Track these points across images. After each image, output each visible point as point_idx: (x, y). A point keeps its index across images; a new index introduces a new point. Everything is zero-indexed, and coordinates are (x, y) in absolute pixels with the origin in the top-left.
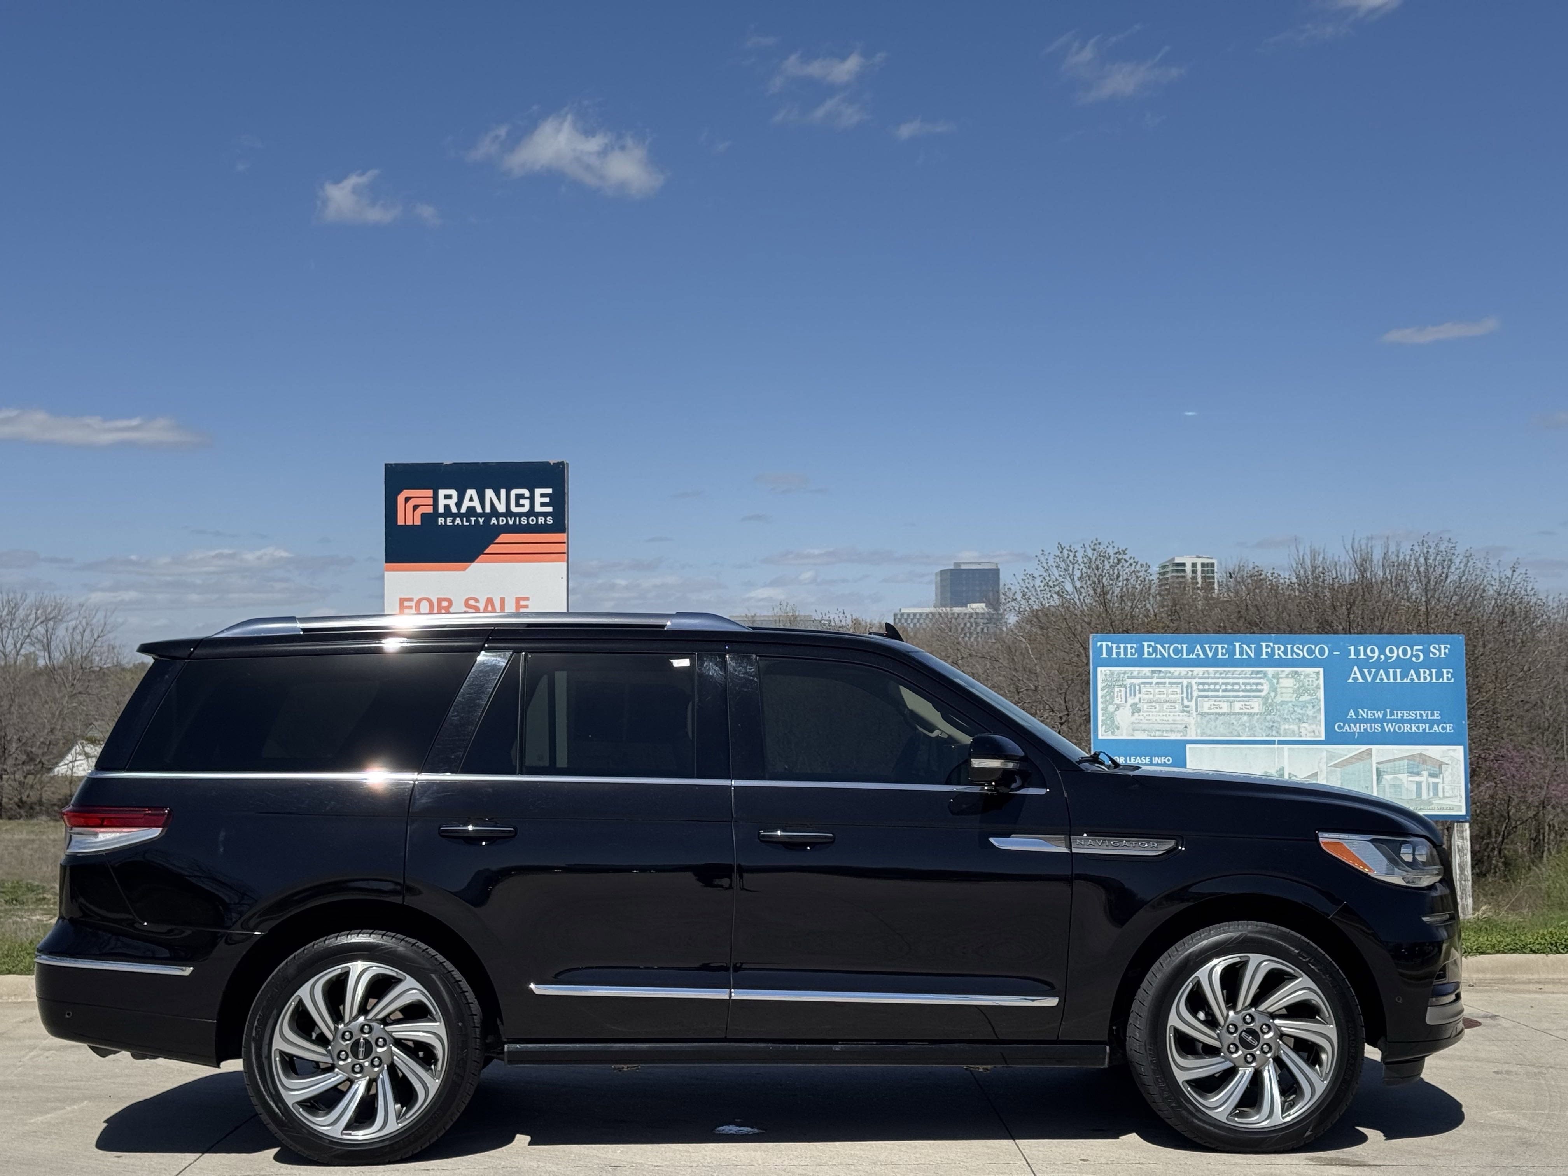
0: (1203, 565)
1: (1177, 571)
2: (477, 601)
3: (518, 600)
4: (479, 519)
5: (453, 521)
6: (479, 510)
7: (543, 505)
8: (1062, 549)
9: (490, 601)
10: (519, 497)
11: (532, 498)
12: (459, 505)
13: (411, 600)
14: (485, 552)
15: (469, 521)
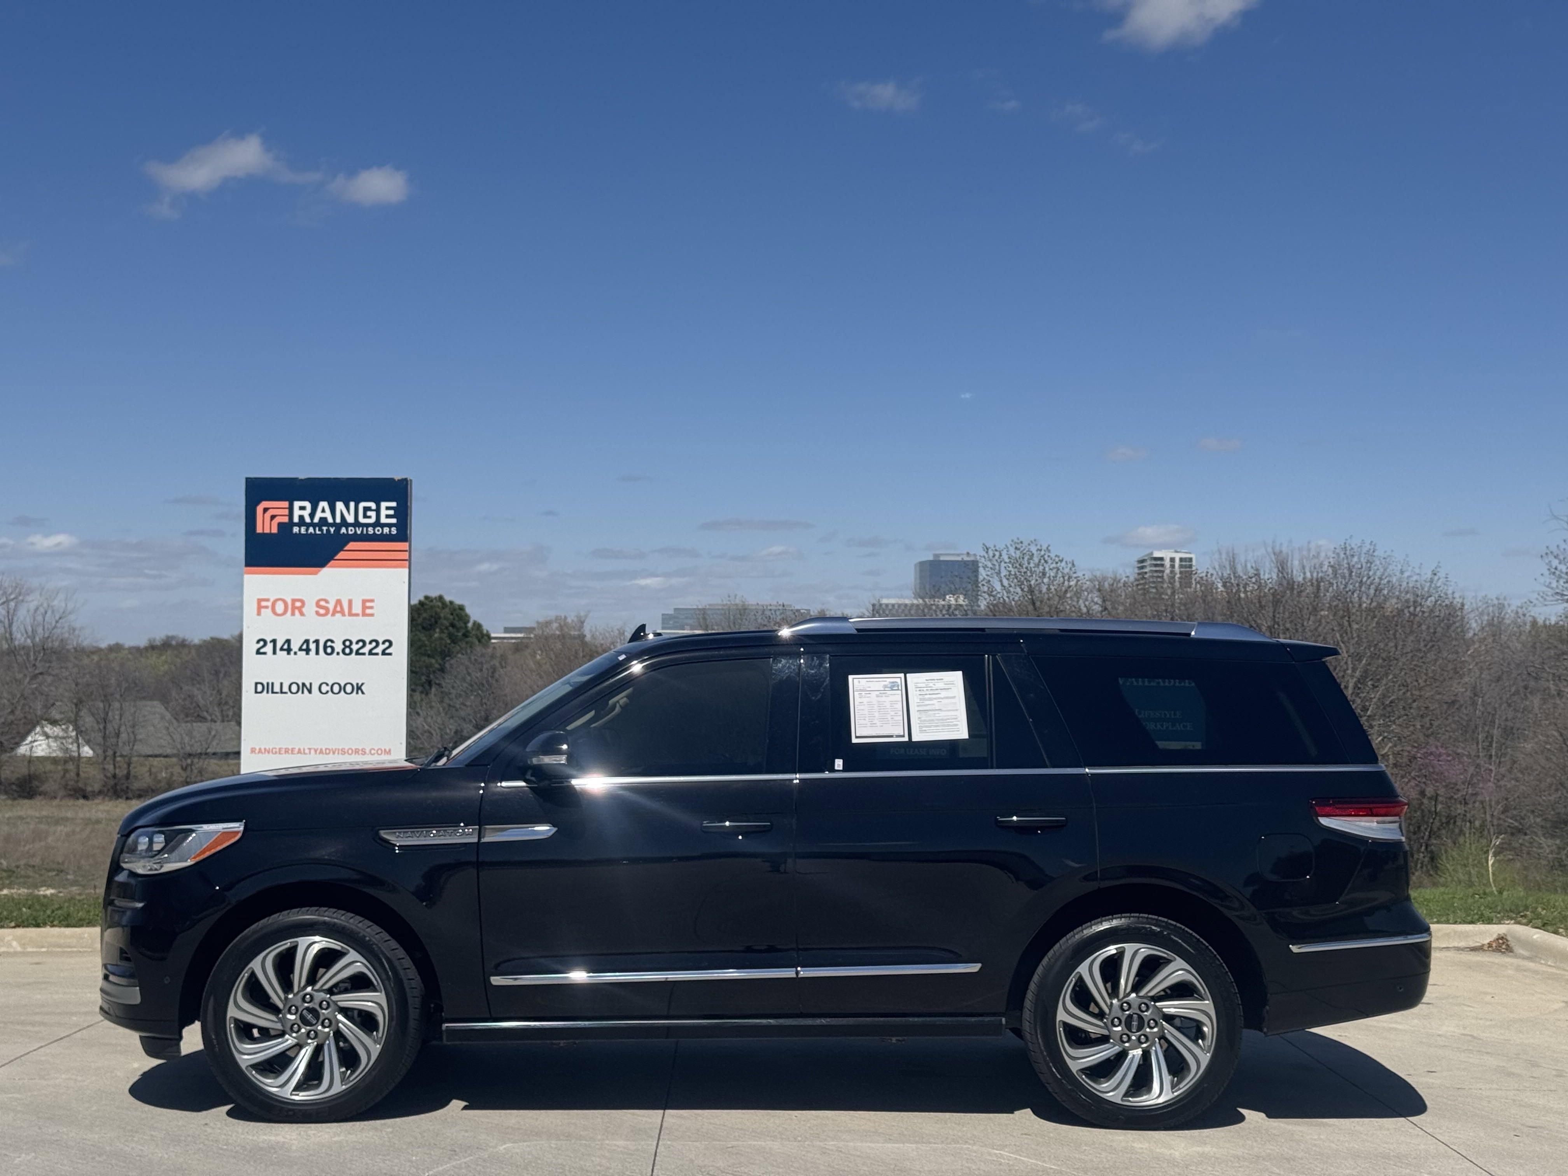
0: (1181, 560)
1: (1156, 565)
2: (327, 601)
3: (364, 602)
4: (331, 528)
5: (307, 530)
6: (330, 520)
7: (388, 516)
8: (987, 549)
9: (339, 602)
10: (366, 509)
11: (378, 511)
12: (312, 515)
13: (267, 600)
14: (336, 558)
15: (320, 530)
